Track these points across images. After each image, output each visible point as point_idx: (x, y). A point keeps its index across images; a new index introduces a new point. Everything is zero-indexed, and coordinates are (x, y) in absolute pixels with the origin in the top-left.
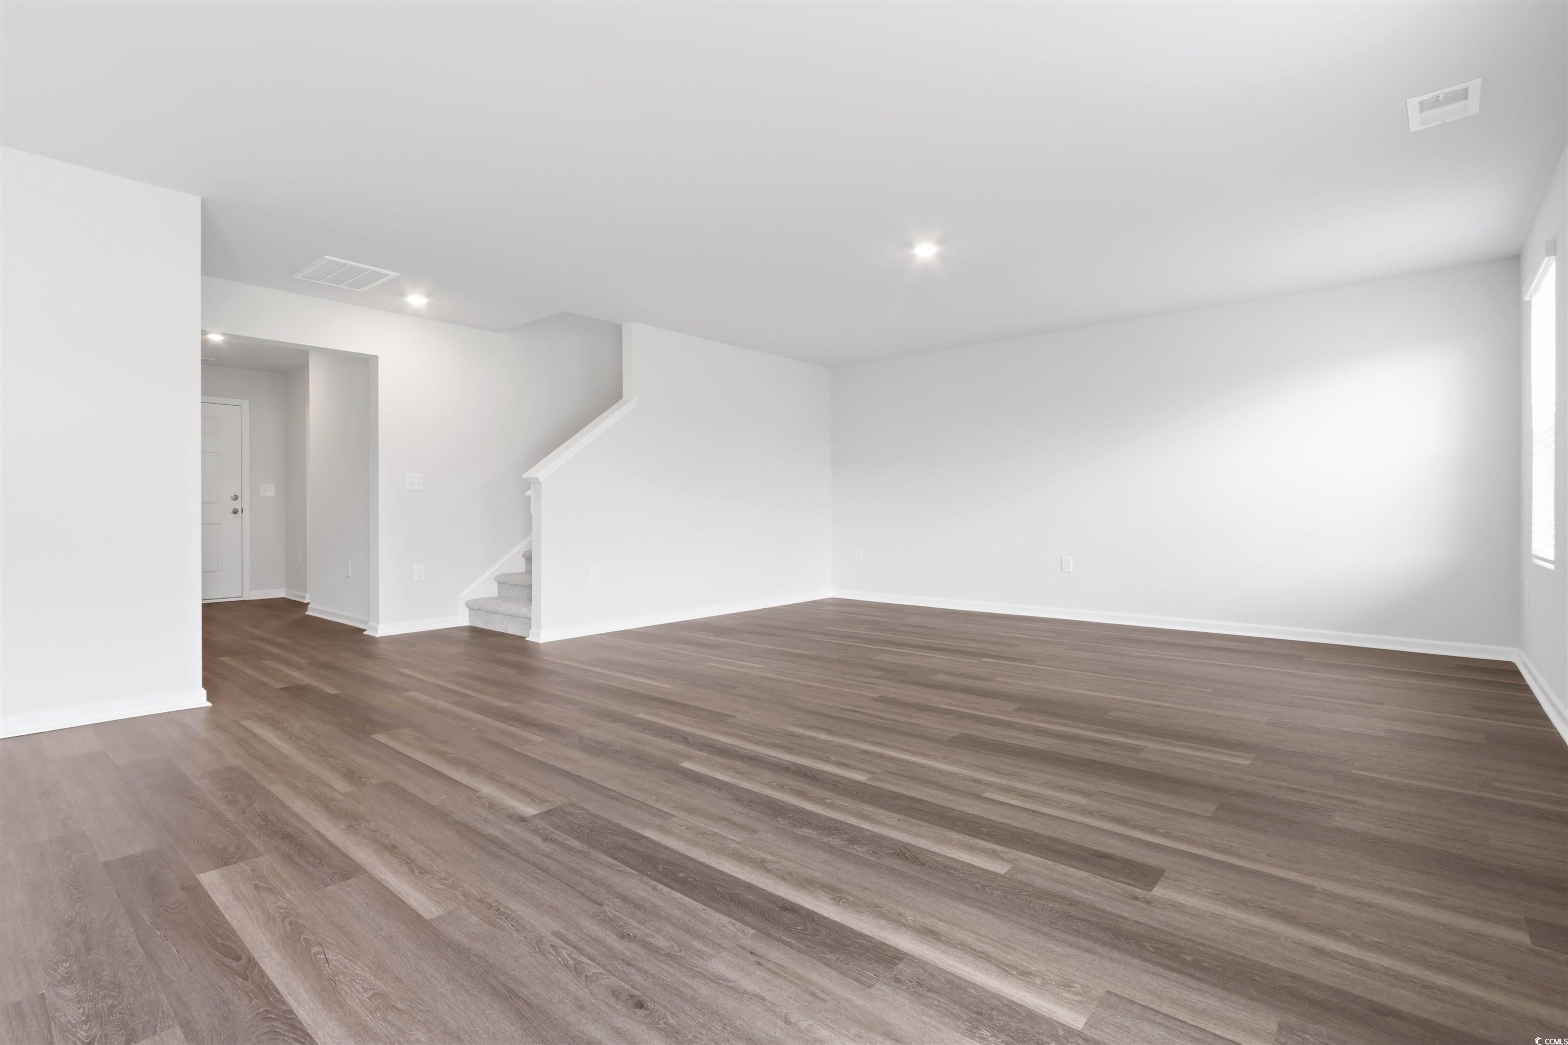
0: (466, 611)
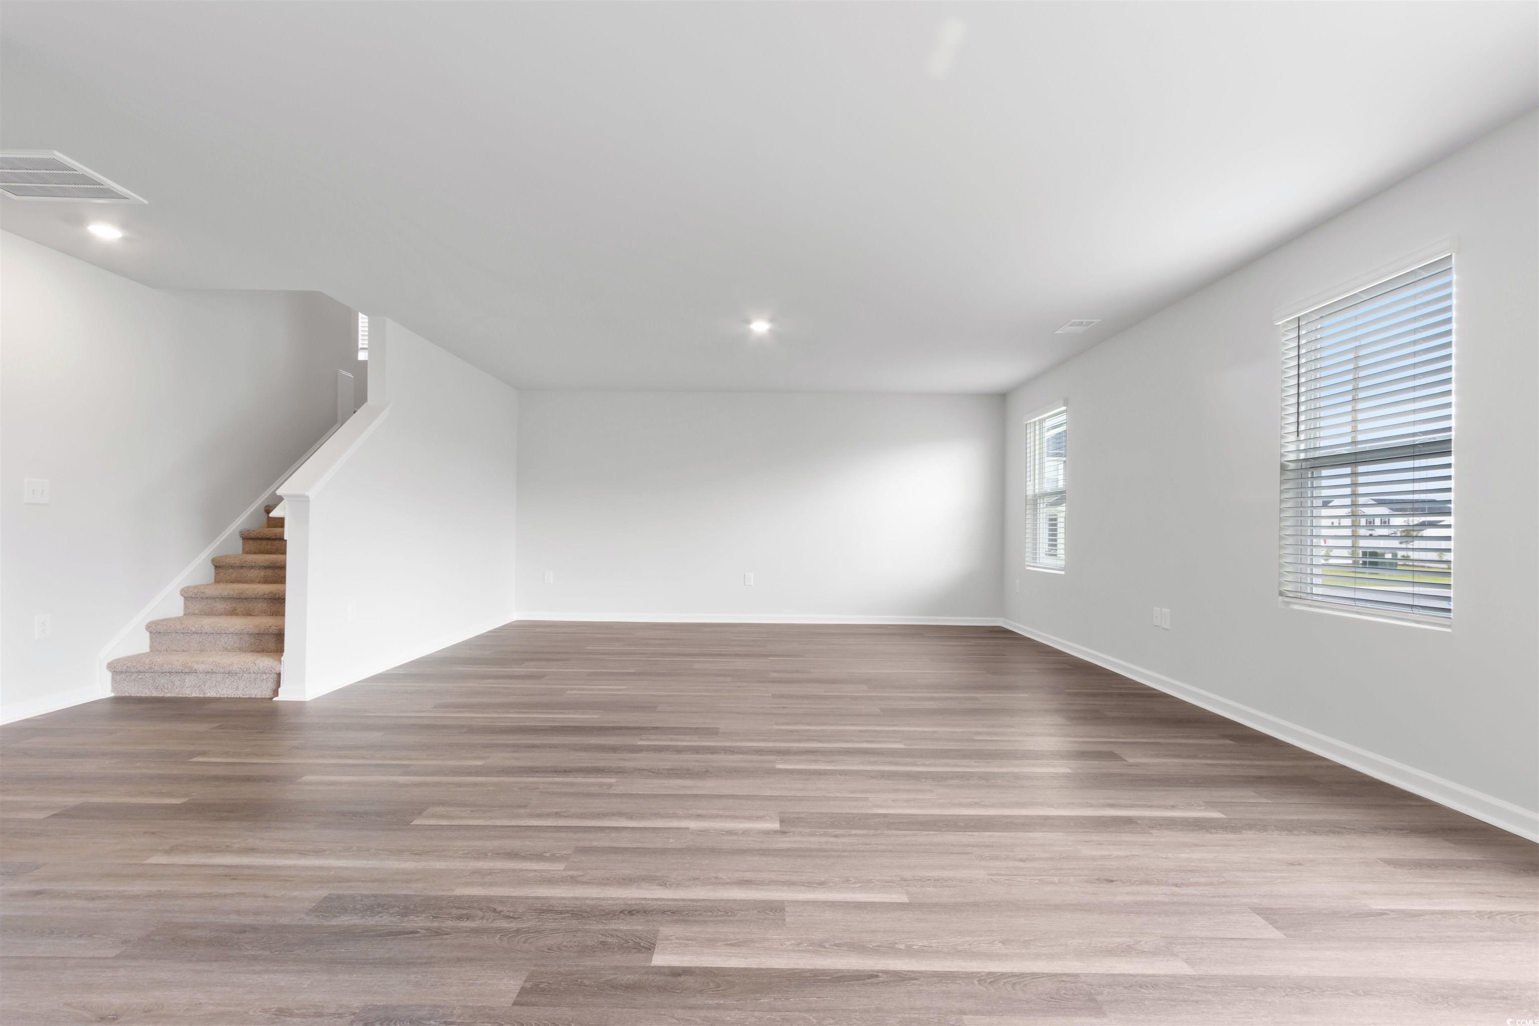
0: (108, 675)
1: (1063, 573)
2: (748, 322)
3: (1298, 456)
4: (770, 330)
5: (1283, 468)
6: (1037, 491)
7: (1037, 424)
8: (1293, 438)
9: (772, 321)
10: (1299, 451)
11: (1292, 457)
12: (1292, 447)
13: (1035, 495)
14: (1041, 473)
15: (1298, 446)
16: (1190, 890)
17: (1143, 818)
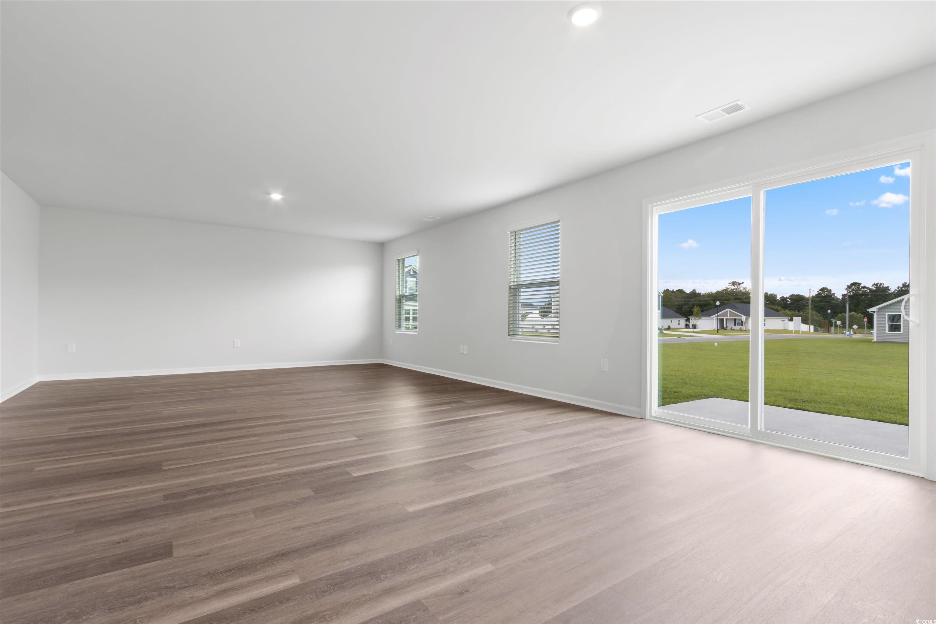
1: (417, 333)
2: (269, 194)
3: (514, 283)
4: (282, 199)
5: (510, 287)
6: (401, 294)
7: (401, 260)
8: (512, 277)
9: (283, 194)
10: (514, 282)
11: (512, 284)
12: (512, 280)
13: (400, 296)
14: (406, 286)
15: (514, 280)
16: (504, 429)
17: (482, 416)
